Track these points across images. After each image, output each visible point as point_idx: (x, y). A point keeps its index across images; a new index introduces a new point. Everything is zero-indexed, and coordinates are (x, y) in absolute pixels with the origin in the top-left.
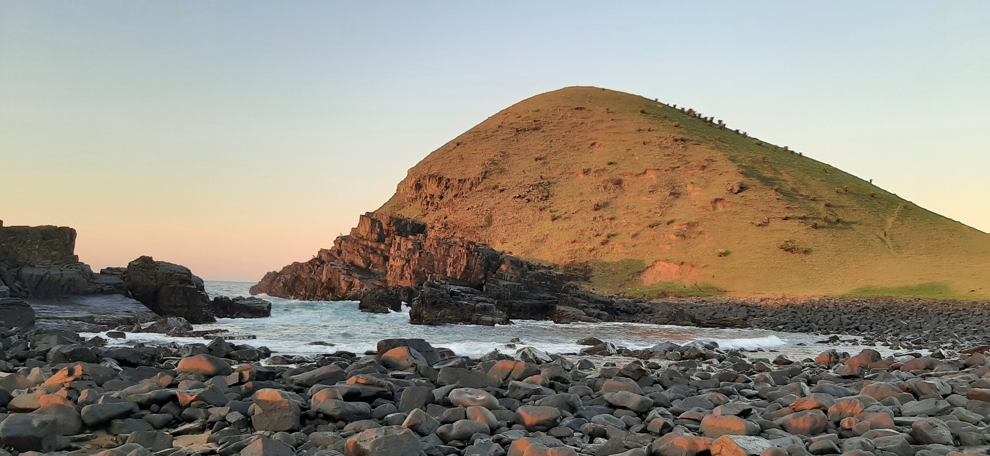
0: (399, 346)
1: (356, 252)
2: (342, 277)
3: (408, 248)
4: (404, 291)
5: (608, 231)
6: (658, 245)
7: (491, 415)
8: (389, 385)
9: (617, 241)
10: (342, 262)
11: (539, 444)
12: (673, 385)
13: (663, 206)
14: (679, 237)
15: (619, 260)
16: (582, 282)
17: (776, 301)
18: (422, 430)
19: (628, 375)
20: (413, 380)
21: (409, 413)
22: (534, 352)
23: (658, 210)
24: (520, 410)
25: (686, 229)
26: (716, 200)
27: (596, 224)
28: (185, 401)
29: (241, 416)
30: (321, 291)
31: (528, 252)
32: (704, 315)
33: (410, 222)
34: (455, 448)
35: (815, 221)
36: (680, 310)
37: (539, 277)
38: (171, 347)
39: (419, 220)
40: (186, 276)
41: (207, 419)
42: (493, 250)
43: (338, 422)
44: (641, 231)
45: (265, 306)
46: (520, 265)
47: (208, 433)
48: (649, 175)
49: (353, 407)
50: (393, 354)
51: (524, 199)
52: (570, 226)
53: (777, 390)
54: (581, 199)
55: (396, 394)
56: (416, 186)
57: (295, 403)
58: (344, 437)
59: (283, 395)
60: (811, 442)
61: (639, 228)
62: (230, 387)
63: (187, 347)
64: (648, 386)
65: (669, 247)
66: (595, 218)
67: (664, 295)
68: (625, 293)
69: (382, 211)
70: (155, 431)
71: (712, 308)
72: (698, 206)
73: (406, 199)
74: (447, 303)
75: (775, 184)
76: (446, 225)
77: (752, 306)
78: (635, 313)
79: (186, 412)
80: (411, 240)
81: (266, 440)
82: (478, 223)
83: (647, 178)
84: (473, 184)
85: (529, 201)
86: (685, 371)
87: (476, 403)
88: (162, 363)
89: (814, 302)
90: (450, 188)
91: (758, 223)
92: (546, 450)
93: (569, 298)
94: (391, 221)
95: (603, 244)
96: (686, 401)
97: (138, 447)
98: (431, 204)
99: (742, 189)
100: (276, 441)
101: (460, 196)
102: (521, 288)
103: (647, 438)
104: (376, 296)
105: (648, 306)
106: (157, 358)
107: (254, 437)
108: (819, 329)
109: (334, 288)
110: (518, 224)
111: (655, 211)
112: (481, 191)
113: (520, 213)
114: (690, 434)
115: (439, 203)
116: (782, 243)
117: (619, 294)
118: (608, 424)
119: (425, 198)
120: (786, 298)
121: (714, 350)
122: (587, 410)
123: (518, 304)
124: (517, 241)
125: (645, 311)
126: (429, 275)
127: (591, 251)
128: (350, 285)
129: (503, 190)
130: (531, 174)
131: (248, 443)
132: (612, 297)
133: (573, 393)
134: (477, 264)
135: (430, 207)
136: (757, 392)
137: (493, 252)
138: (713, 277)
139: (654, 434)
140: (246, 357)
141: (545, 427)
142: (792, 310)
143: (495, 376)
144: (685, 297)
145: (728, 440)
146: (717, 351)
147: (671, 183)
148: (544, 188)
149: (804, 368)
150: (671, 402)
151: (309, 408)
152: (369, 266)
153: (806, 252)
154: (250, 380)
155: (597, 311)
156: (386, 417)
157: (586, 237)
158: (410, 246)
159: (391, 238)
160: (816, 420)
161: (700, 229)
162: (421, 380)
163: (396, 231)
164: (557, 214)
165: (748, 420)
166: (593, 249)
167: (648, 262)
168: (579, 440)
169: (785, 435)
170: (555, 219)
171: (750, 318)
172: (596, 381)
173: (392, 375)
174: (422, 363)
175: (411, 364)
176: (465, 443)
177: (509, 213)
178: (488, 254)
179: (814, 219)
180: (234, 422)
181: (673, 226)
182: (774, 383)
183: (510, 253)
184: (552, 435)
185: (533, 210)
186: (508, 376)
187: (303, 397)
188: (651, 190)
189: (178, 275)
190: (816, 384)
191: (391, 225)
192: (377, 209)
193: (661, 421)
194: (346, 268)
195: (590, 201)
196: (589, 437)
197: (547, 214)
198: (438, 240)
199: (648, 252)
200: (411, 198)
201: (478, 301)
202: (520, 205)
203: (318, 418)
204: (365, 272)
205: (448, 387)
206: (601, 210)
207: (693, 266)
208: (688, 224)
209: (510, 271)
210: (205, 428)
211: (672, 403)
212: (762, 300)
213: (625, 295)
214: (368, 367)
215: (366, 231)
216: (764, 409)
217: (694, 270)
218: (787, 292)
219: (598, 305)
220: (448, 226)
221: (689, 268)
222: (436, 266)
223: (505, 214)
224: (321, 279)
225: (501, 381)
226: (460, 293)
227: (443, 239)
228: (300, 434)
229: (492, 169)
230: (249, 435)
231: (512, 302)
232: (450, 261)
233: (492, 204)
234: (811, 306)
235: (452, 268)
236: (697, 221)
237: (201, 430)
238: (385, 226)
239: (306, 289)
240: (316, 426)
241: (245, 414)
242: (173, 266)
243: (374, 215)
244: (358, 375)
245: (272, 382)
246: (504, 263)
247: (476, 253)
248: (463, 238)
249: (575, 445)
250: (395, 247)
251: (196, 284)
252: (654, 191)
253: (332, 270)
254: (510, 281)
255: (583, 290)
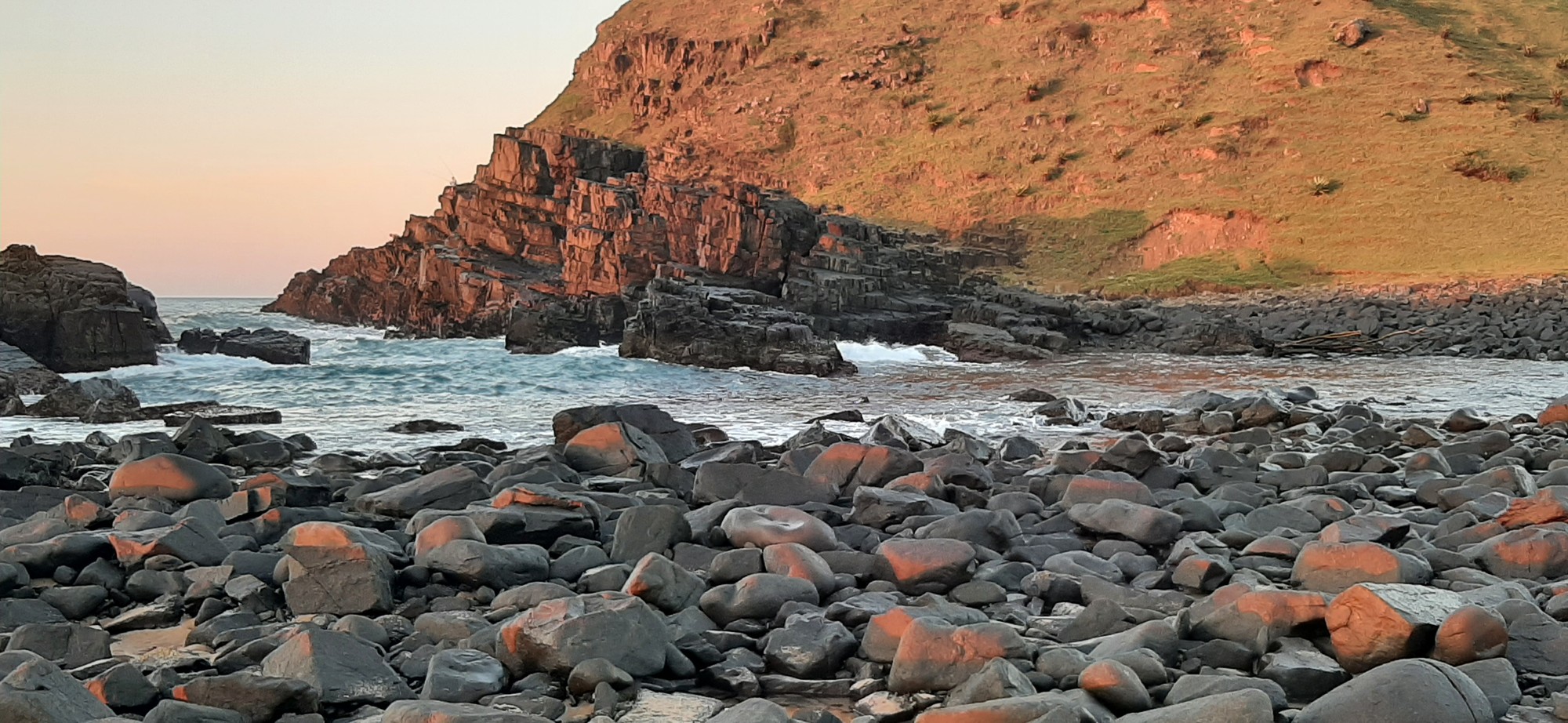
0: (603, 422)
1: (490, 219)
2: (463, 276)
3: (607, 204)
4: (603, 303)
5: (1059, 149)
6: (1176, 174)
7: (819, 562)
8: (588, 506)
9: (1081, 168)
10: (460, 245)
11: (931, 617)
12: (1222, 483)
13: (1185, 84)
14: (1224, 153)
15: (1087, 213)
16: (1003, 268)
17: (1445, 292)
18: (666, 600)
19: (1120, 465)
20: (638, 493)
21: (634, 566)
22: (903, 425)
23: (1174, 94)
24: (884, 549)
25: (1237, 135)
26: (1308, 65)
27: (1032, 132)
28: (131, 556)
29: (260, 585)
30: (419, 310)
31: (879, 205)
32: (1282, 329)
33: (609, 146)
34: (744, 636)
35: (1534, 105)
36: (1229, 321)
37: (904, 261)
38: (92, 443)
39: (628, 141)
40: (112, 285)
41: (183, 594)
42: (801, 203)
43: (477, 589)
44: (1135, 144)
45: (297, 347)
46: (862, 235)
47: (187, 625)
48: (1153, 13)
49: (510, 556)
50: (586, 439)
51: (866, 82)
52: (972, 140)
53: (1460, 484)
54: (998, 76)
55: (602, 524)
56: (617, 61)
57: (378, 551)
58: (493, 621)
59: (350, 535)
60: (1550, 594)
61: (1133, 137)
62: (229, 522)
63: (127, 441)
64: (1164, 487)
65: (1199, 178)
66: (1030, 119)
67: (1191, 287)
68: (1102, 287)
69: (543, 124)
70: (69, 624)
71: (1299, 311)
72: (1266, 79)
73: (596, 93)
74: (703, 327)
75: (1443, 20)
76: (690, 151)
77: (1390, 305)
78: (1126, 331)
79: (134, 579)
80: (611, 186)
81: (320, 637)
82: (764, 142)
83: (1147, 19)
84: (747, 51)
85: (877, 85)
86: (1246, 451)
87: (784, 538)
88: (76, 478)
89: (1531, 290)
90: (696, 63)
91: (1403, 113)
92: (949, 632)
93: (977, 304)
94: (564, 147)
95: (1050, 177)
96: (1255, 515)
97: (30, 657)
98: (654, 101)
99: (1367, 34)
100: (340, 634)
101: (719, 81)
102: (866, 286)
103: (1176, 600)
104: (541, 317)
105: (1155, 314)
106: (65, 467)
107: (293, 629)
108: (1544, 350)
109: (447, 303)
110: (856, 142)
111: (1168, 96)
112: (767, 67)
113: (857, 116)
114: (1271, 587)
115: (672, 99)
116: (1459, 157)
117: (1087, 292)
118: (1085, 572)
119: (639, 90)
120: (1467, 284)
121: (1309, 404)
122: (1032, 544)
123: (861, 322)
124: (854, 181)
125: (1148, 325)
126: (659, 266)
127: (1021, 196)
128: (483, 295)
129: (816, 64)
130: (882, 23)
131: (279, 641)
132: (1073, 298)
133: (1001, 509)
134: (766, 237)
135: (651, 110)
136: (1414, 491)
137: (801, 207)
138: (1302, 242)
139: (1187, 591)
140: (262, 460)
141: (942, 585)
142: (1482, 308)
143: (822, 478)
144: (1239, 291)
145: (1366, 595)
146: (1316, 407)
147: (1204, 31)
148: (913, 54)
149: (1513, 435)
150: (1222, 519)
151: (411, 562)
152: (522, 251)
153: (1513, 176)
154: (272, 505)
155: (1039, 332)
156: (583, 575)
157: (1010, 164)
158: (610, 201)
159: (568, 184)
160: (1559, 545)
161: (1271, 133)
162: (657, 494)
163: (576, 168)
164: (943, 113)
165: (1403, 551)
166: (1028, 192)
167: (1154, 216)
168: (1019, 609)
169: (1489, 582)
170: (940, 125)
171: (1387, 332)
172: (1049, 481)
173: (590, 486)
174: (655, 456)
175: (631, 461)
176: (764, 624)
177: (832, 117)
178: (788, 214)
179: (1532, 98)
180: (245, 599)
181: (1208, 131)
182: (1449, 471)
183: (840, 208)
184: (958, 601)
185: (889, 106)
186: (849, 479)
187: (396, 538)
188: (1157, 47)
189: (96, 283)
190: (1546, 469)
191: (567, 154)
192: (532, 119)
193: (1205, 560)
194: (470, 257)
195: (1019, 79)
196: (1041, 603)
197: (918, 116)
198: (673, 182)
199: (1152, 191)
200: (608, 90)
201: (771, 320)
202: (857, 96)
203: (432, 583)
204: (514, 263)
205: (718, 505)
206: (1043, 100)
207: (1255, 220)
208: (1243, 123)
209: (840, 249)
210: (181, 613)
211: (1225, 523)
212: (1412, 291)
213: (1102, 293)
214: (536, 469)
215: (509, 171)
216: (1435, 527)
217: (1257, 228)
218: (1470, 268)
219: (1043, 318)
220: (693, 154)
221: (1246, 225)
222: (672, 247)
223: (823, 119)
224: (416, 284)
225: (837, 490)
226: (730, 303)
227: (684, 183)
228: (395, 619)
229: (791, 13)
230: (280, 624)
231: (848, 320)
232: (702, 231)
233: (793, 95)
234: (1524, 299)
235: (708, 247)
236: (1263, 115)
237: (172, 618)
238: (550, 158)
239: (383, 308)
240: (429, 599)
241: (267, 580)
242: (81, 264)
243: (526, 132)
244: (515, 487)
245: (325, 508)
246: (826, 232)
247: (762, 211)
248: (731, 178)
249: (1011, 621)
250: (576, 205)
251: (138, 304)
252: (1165, 49)
253: (439, 262)
254: (841, 272)
255: (1007, 285)
